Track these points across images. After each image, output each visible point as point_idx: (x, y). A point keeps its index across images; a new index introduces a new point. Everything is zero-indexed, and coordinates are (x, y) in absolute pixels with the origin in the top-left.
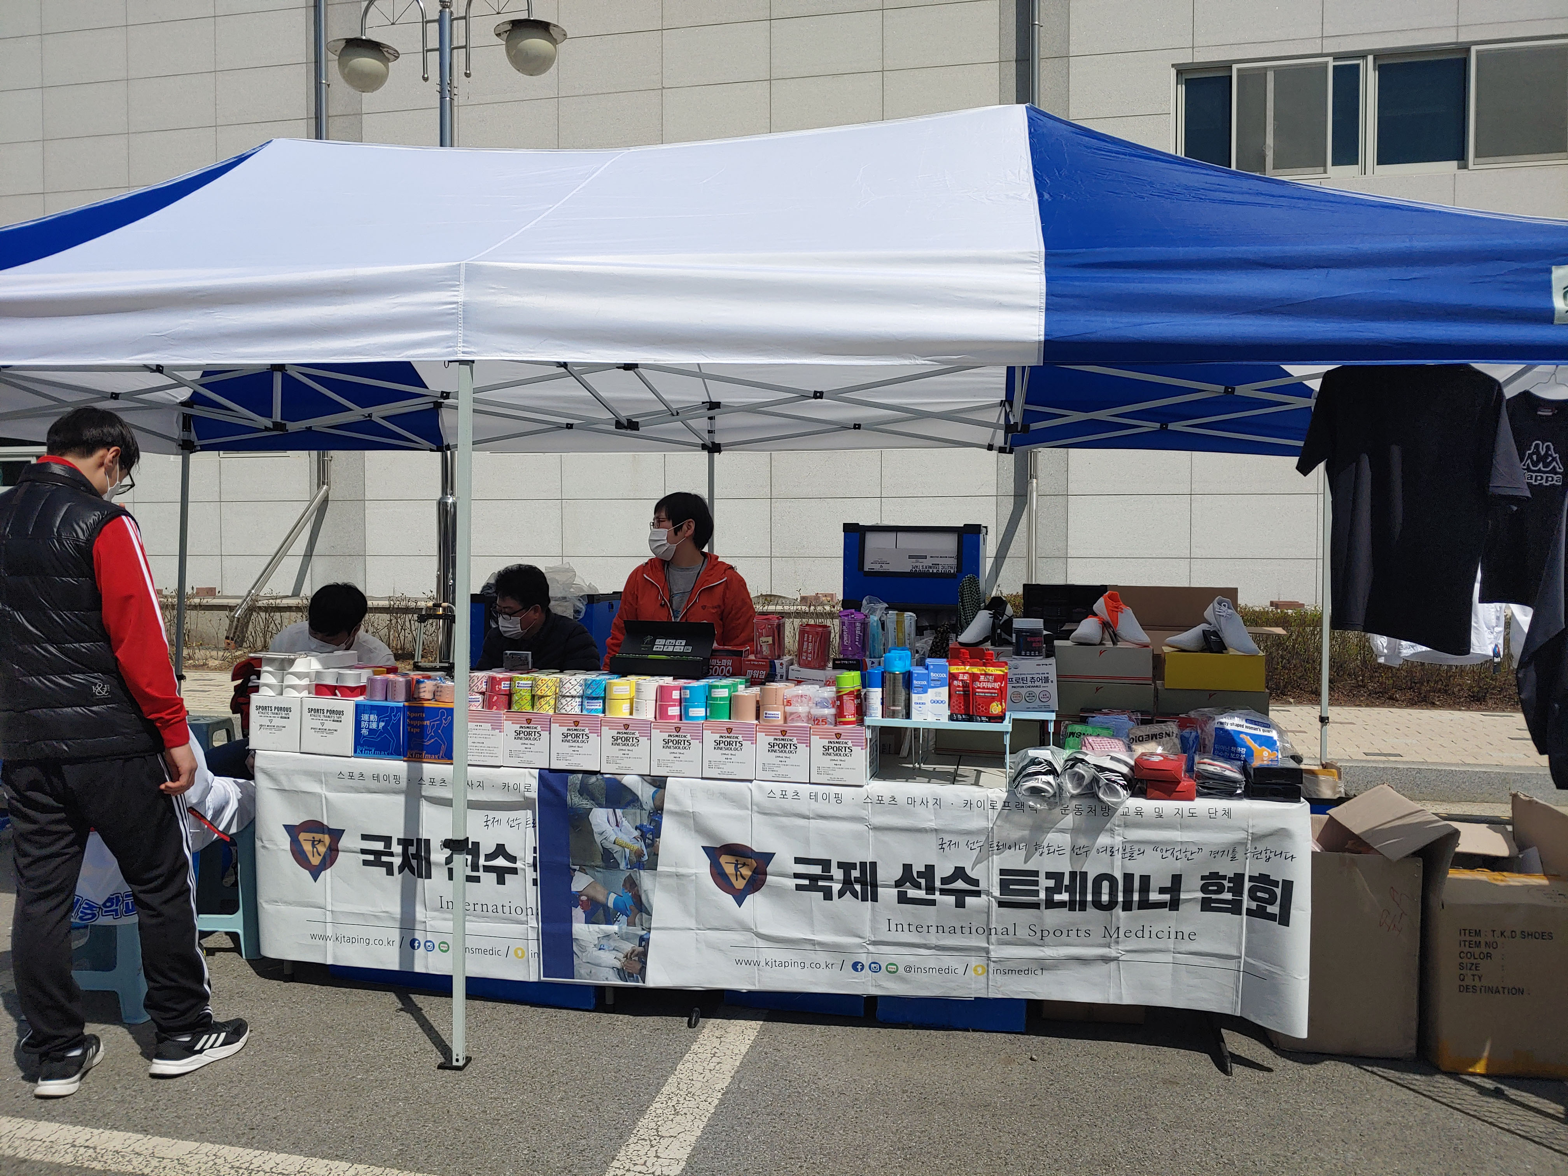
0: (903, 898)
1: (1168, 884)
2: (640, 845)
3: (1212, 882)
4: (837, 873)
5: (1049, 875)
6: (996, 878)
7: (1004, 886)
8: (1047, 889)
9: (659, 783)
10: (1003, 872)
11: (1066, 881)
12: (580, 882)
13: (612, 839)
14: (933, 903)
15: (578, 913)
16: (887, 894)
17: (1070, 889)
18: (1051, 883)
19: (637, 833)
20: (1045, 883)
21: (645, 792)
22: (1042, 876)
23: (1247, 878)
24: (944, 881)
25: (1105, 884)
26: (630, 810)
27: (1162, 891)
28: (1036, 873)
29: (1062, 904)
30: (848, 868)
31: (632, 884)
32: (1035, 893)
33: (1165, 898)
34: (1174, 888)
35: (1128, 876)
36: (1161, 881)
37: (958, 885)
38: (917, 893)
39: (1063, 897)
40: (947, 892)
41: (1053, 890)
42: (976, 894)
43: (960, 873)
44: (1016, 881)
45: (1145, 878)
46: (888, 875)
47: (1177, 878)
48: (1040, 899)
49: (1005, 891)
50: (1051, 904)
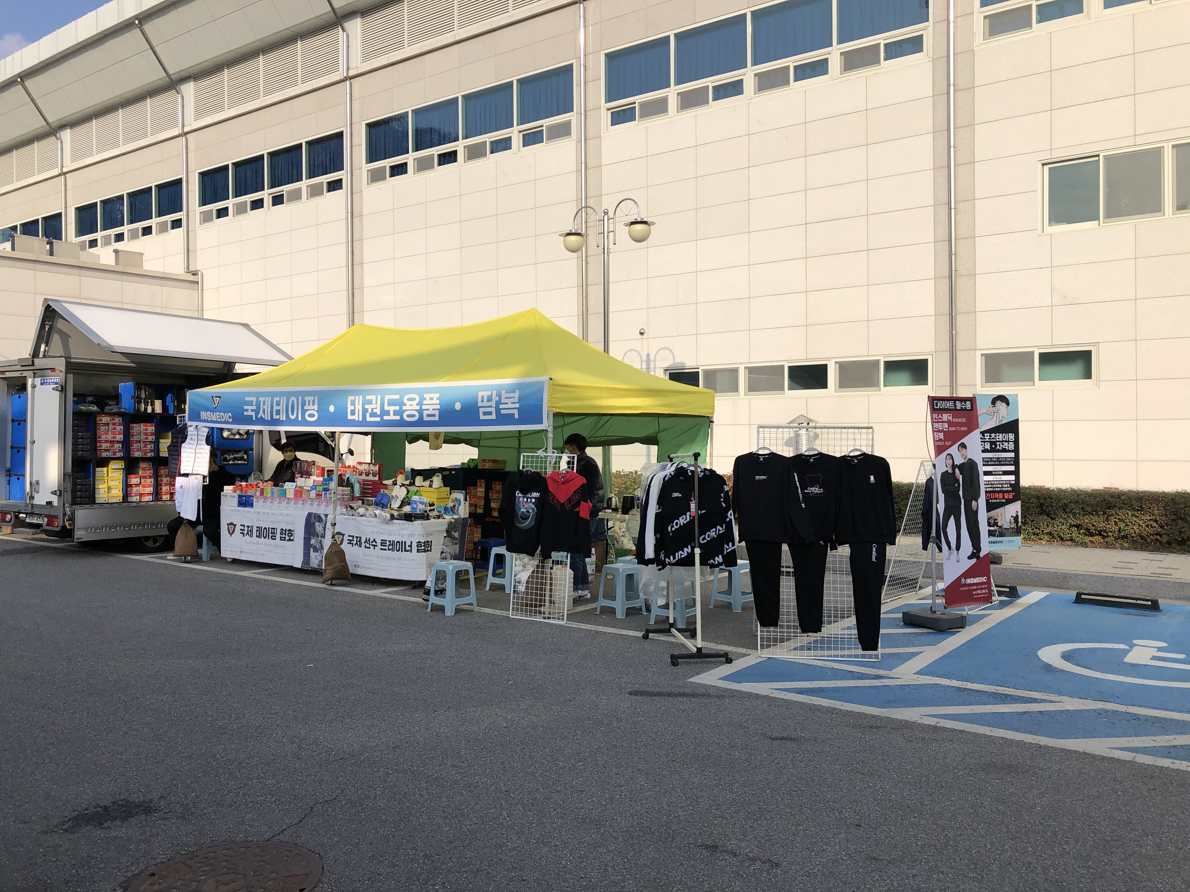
0: (366, 547)
2: (323, 532)
3: (419, 544)
4: (355, 539)
5: (390, 541)
6: (380, 541)
9: (327, 515)
10: (382, 540)
11: (392, 543)
12: (313, 541)
13: (318, 530)
14: (370, 548)
15: (312, 549)
16: (363, 545)
17: (392, 545)
18: (389, 543)
20: (388, 543)
21: (324, 519)
23: (426, 542)
24: (372, 542)
25: (398, 544)
27: (409, 546)
28: (386, 541)
30: (357, 537)
31: (321, 542)
32: (386, 546)
33: (409, 548)
34: (410, 546)
35: (402, 542)
36: (408, 544)
37: (374, 543)
38: (368, 545)
39: (391, 547)
40: (372, 545)
41: (389, 545)
42: (376, 546)
43: (374, 540)
44: (383, 542)
45: (405, 542)
46: (363, 540)
47: (411, 542)
48: (387, 548)
49: (381, 545)
50: (389, 550)
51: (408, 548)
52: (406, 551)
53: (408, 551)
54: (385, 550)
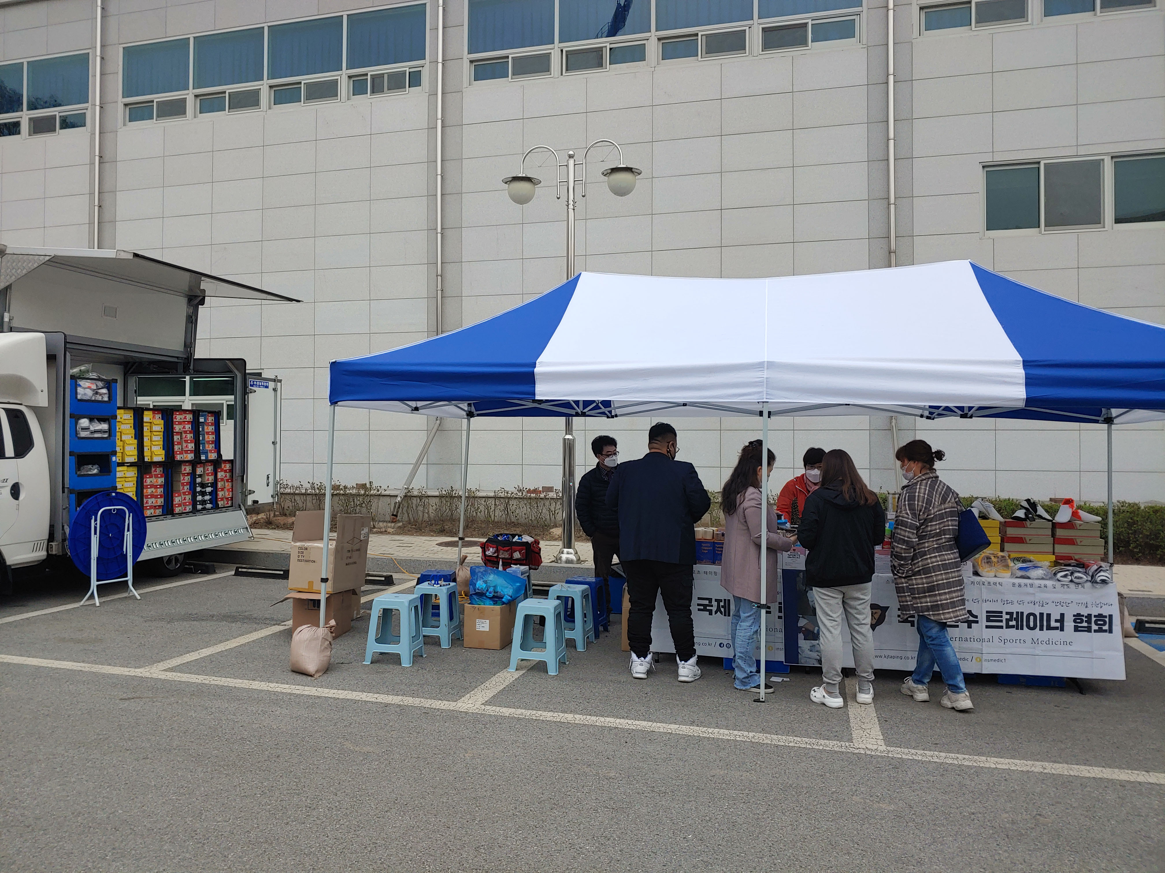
1: (1059, 618)
3: (1078, 618)
5: (1007, 613)
6: (984, 615)
7: (988, 620)
8: (1006, 619)
10: (987, 612)
11: (1015, 616)
17: (1016, 620)
18: (1008, 617)
20: (1005, 617)
22: (1004, 613)
23: (1093, 616)
25: (1032, 618)
27: (1056, 621)
28: (1001, 612)
29: (1013, 627)
32: (1001, 621)
33: (1057, 625)
34: (1061, 620)
35: (1042, 614)
36: (1056, 616)
39: (1013, 623)
41: (1009, 620)
42: (977, 622)
44: (993, 616)
45: (1049, 615)
47: (1062, 615)
48: (1004, 624)
50: (1008, 626)
51: (1053, 624)
52: (1049, 628)
53: (1056, 628)
54: (1001, 627)
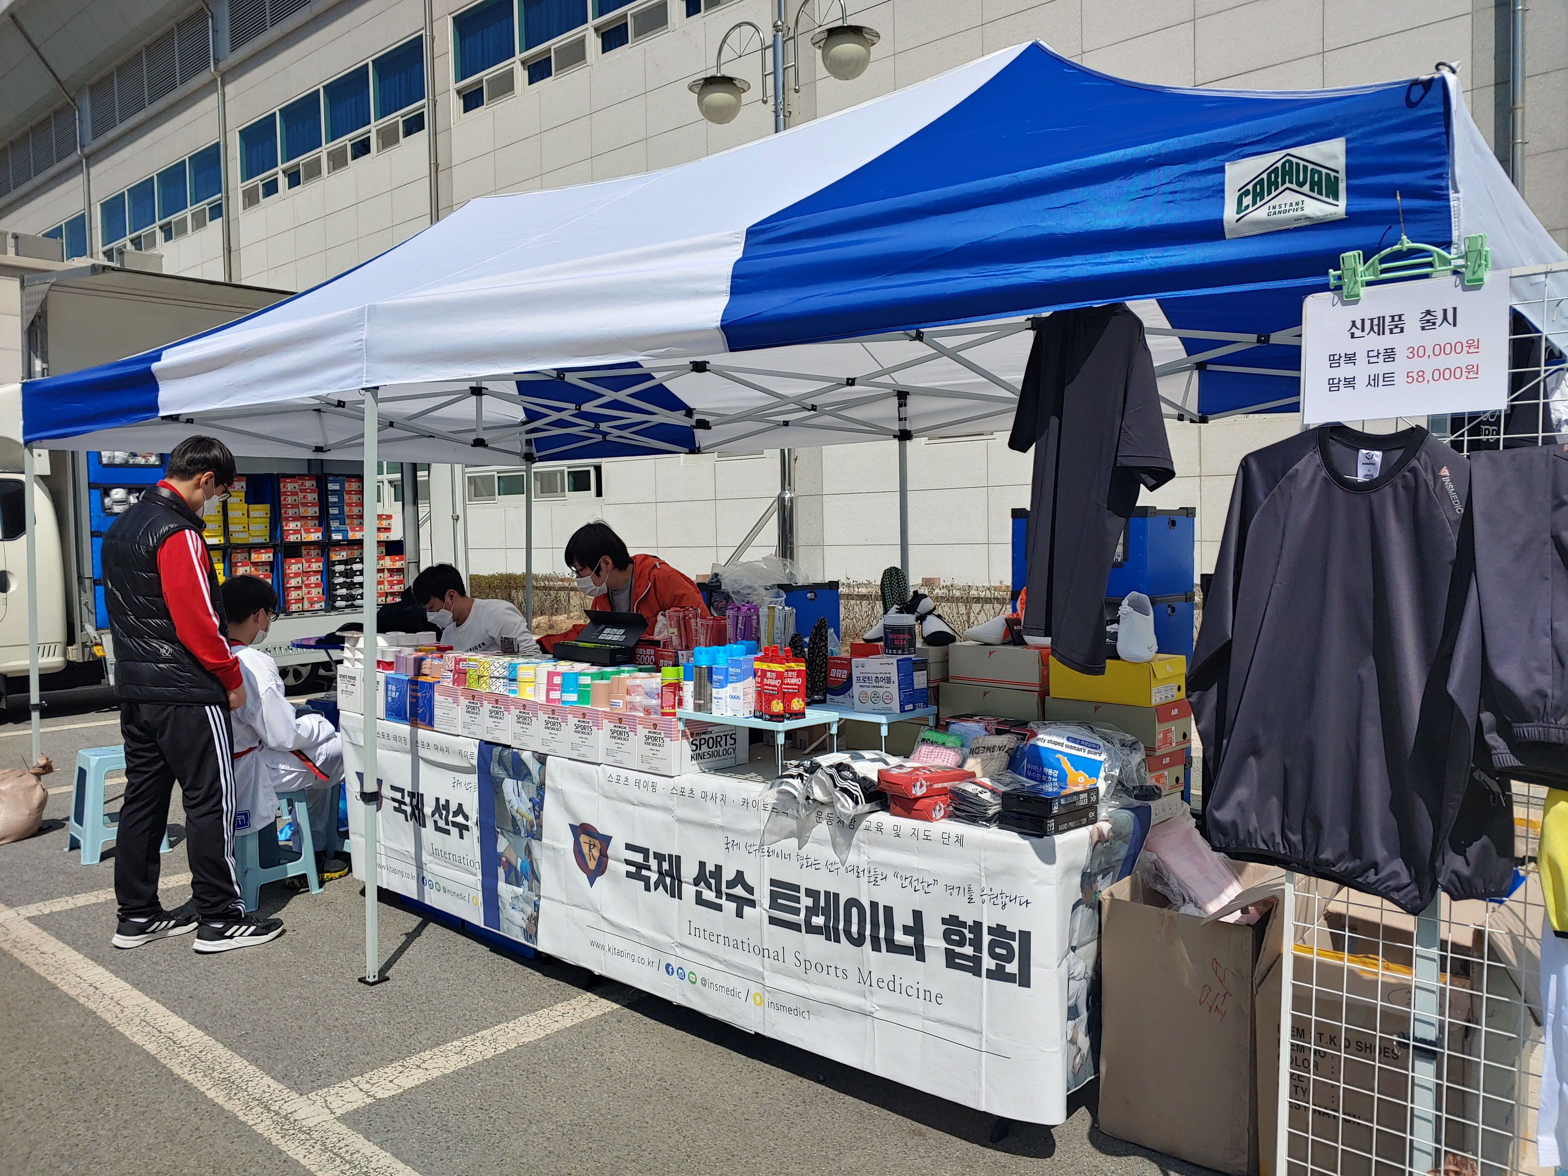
0: (699, 899)
1: (911, 923)
2: (531, 817)
3: (953, 929)
4: (653, 863)
5: (810, 893)
6: (767, 888)
7: (773, 902)
8: (806, 908)
9: (542, 759)
10: (773, 882)
11: (822, 902)
12: (502, 844)
13: (515, 808)
14: (720, 907)
16: (689, 890)
17: (826, 913)
18: (809, 902)
19: (530, 805)
20: (804, 902)
21: (533, 766)
22: (803, 892)
23: (985, 929)
24: (731, 884)
25: (854, 912)
26: (526, 783)
27: (907, 930)
28: (797, 888)
29: (820, 930)
30: (660, 857)
31: (528, 852)
32: (797, 911)
33: (909, 940)
34: (916, 929)
35: (874, 905)
36: (903, 918)
37: (739, 891)
38: (709, 895)
39: (821, 920)
40: (730, 898)
41: (812, 911)
42: (752, 904)
43: (739, 878)
44: (782, 896)
45: (888, 910)
46: (689, 871)
47: (917, 915)
48: (801, 919)
49: (774, 905)
50: (810, 928)
51: (901, 937)
52: (894, 948)
53: (904, 950)
54: (798, 927)
